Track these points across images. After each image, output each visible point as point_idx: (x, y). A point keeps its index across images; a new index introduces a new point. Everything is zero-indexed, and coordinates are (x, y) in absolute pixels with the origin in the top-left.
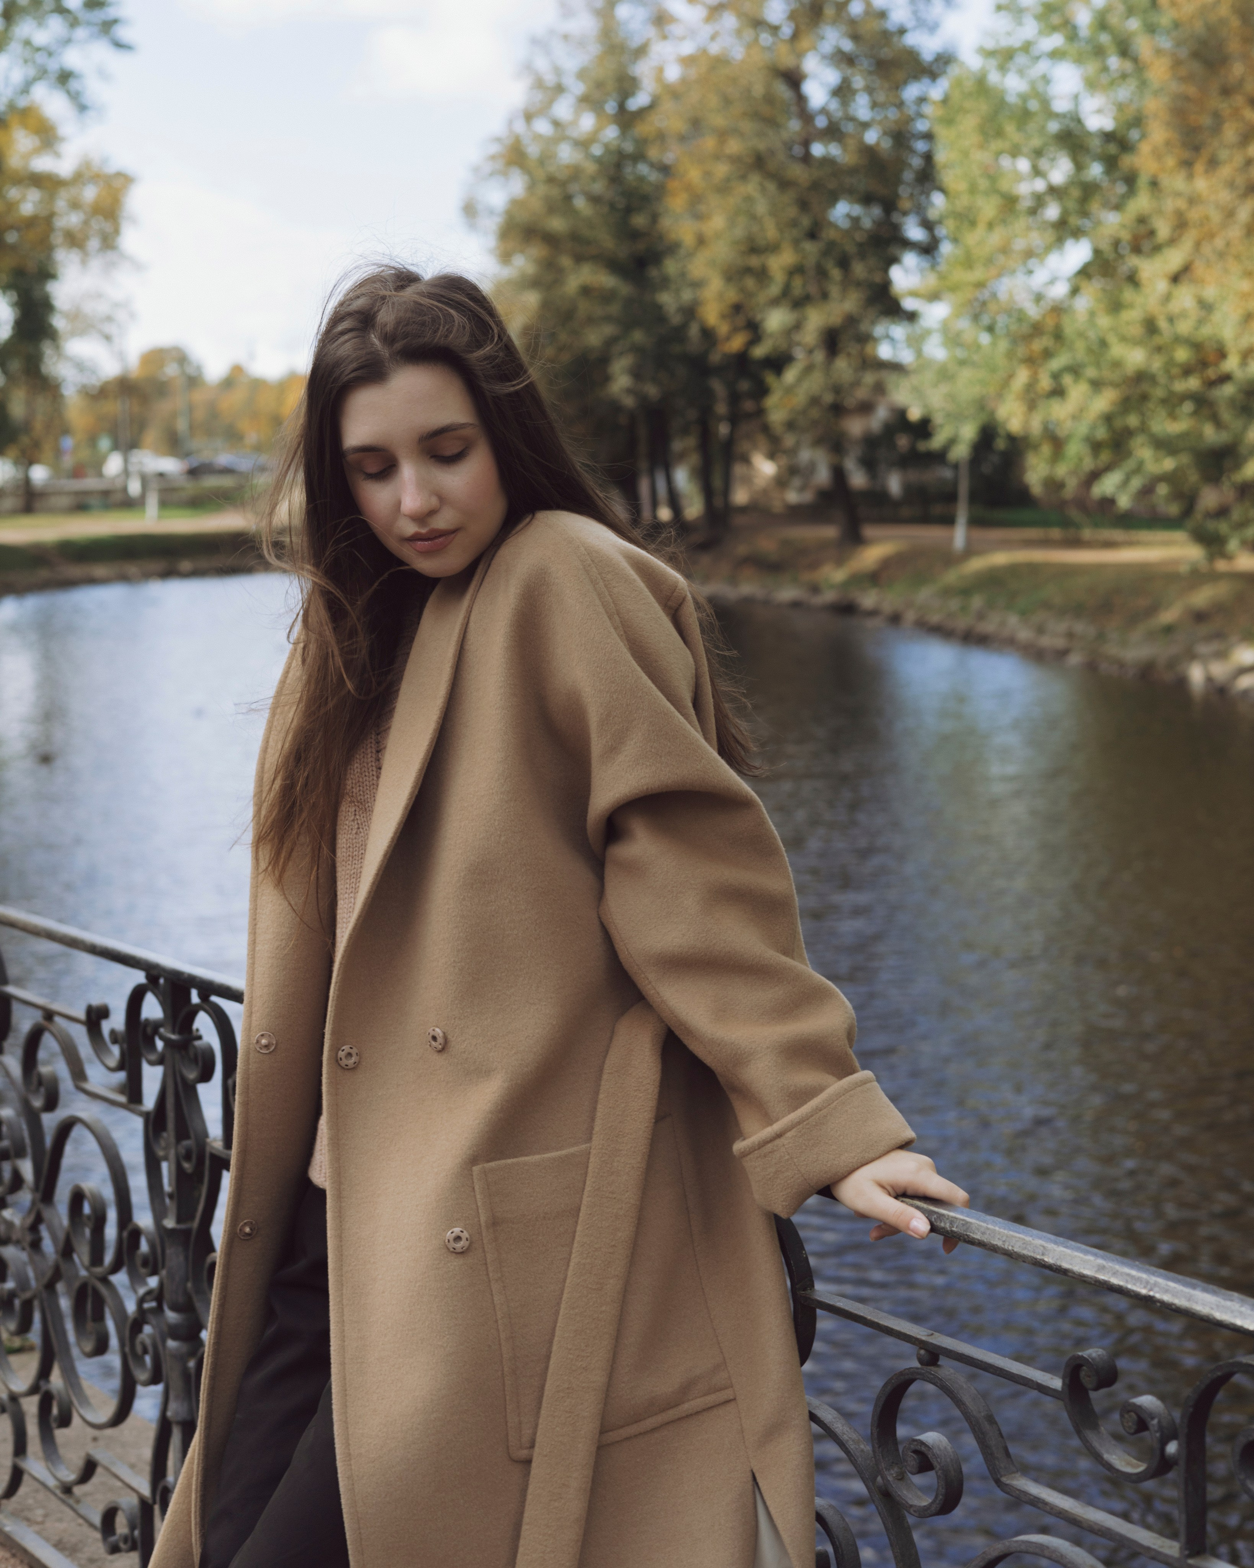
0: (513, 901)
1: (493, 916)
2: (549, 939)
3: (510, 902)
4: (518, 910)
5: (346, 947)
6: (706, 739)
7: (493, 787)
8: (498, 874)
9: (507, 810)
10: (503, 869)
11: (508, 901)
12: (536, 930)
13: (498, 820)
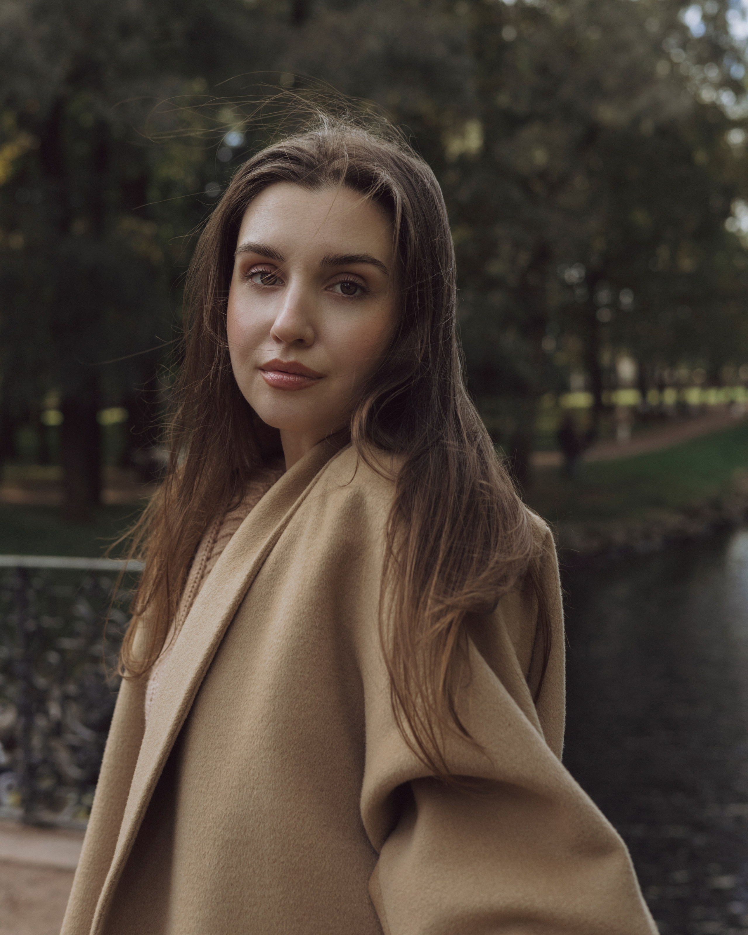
0: (257, 871)
1: (232, 884)
2: (293, 927)
3: (254, 871)
4: (262, 883)
5: (108, 895)
6: (549, 741)
7: (254, 728)
8: (244, 834)
9: (264, 760)
10: (251, 829)
11: (251, 870)
12: (279, 912)
13: (254, 769)
